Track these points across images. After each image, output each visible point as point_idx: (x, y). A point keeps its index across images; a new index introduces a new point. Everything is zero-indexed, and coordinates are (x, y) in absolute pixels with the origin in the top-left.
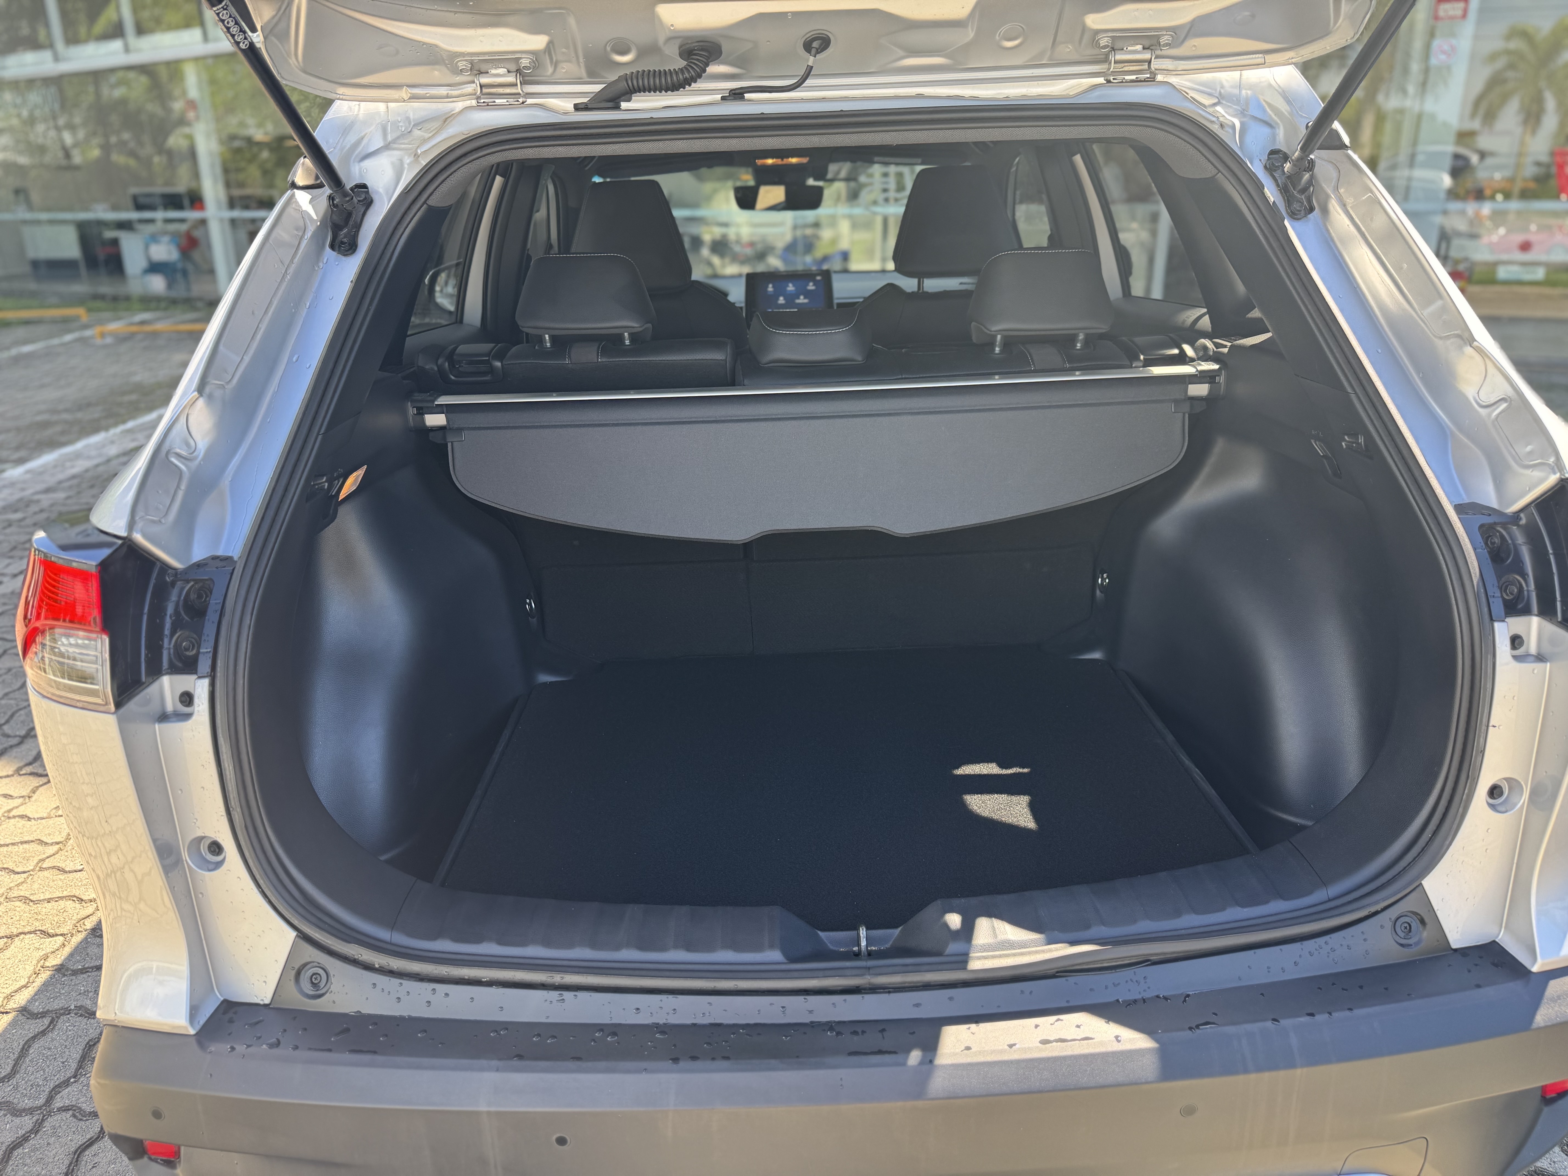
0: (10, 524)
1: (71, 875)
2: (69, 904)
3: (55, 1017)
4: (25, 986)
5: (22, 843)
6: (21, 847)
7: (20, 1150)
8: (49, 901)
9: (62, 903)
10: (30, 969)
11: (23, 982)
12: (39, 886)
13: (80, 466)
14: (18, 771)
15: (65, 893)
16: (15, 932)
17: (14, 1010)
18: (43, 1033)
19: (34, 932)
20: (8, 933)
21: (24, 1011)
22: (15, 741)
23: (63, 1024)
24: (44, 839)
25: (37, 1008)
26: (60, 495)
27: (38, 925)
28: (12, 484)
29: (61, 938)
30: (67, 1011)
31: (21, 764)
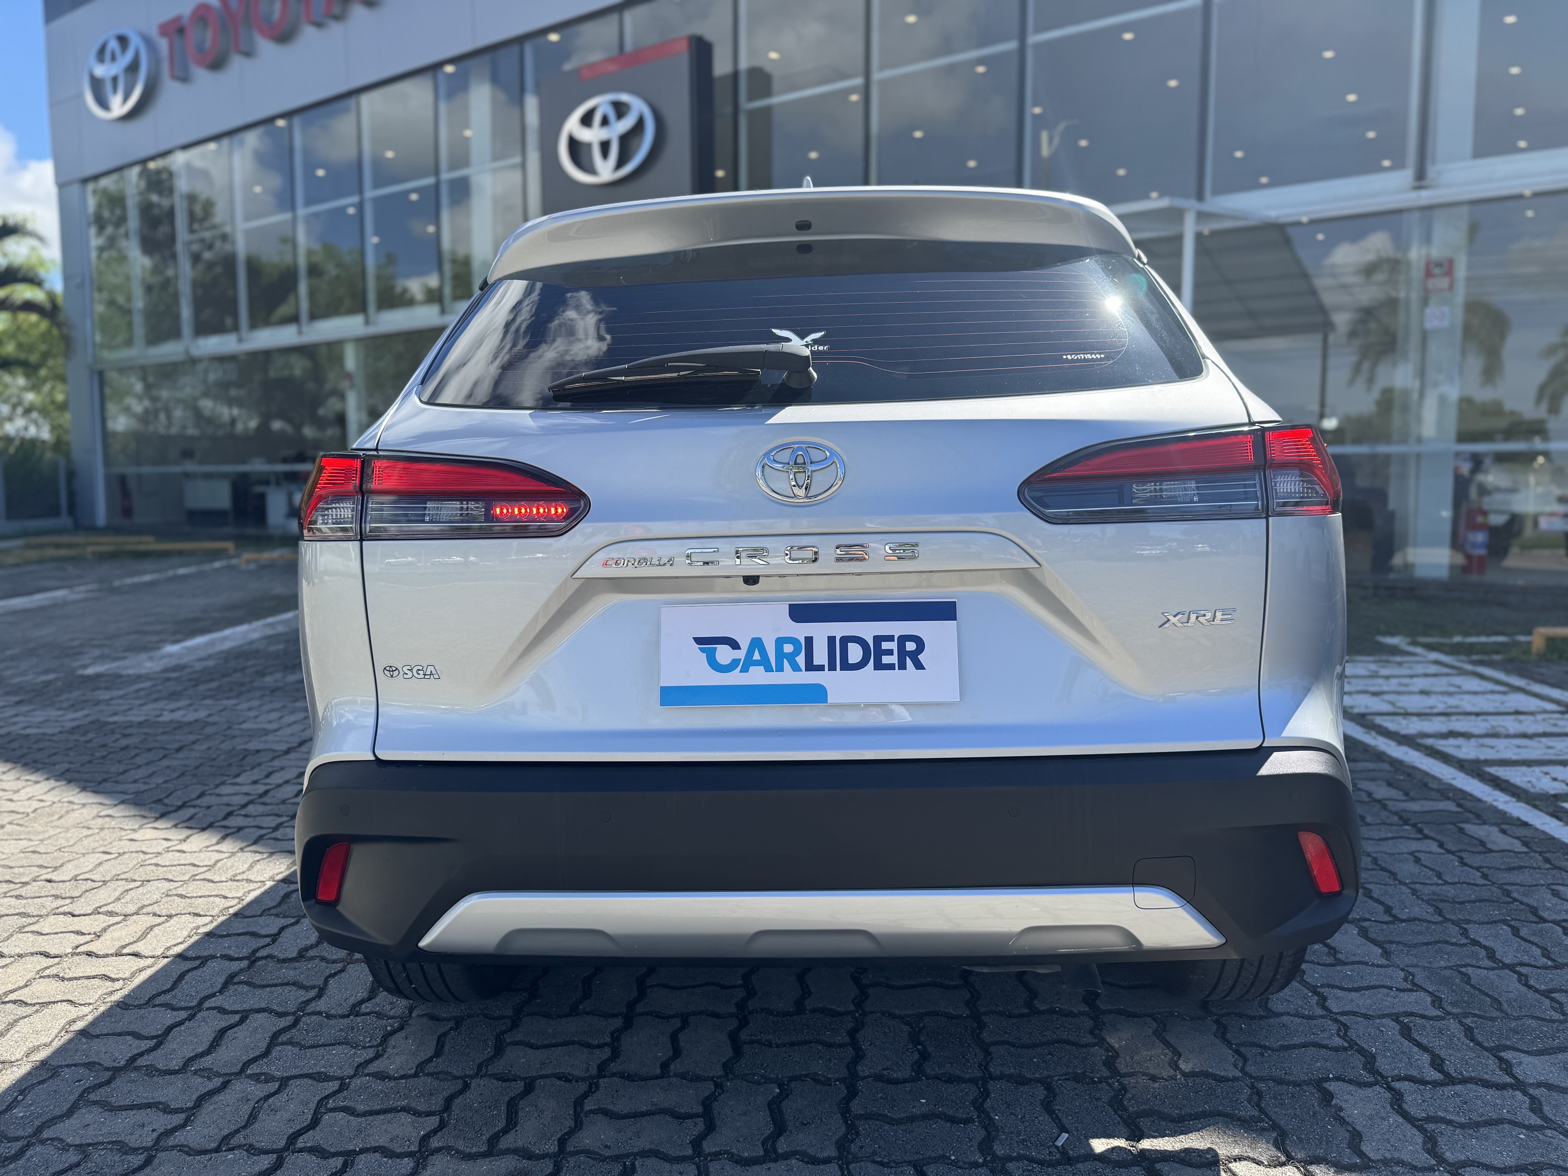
0: (168, 679)
1: (218, 884)
2: (217, 900)
3: (204, 961)
4: (181, 943)
5: (179, 865)
6: (178, 867)
7: (178, 1029)
8: (200, 897)
9: (211, 899)
10: (185, 933)
11: (180, 940)
12: (192, 889)
13: (227, 645)
14: (175, 826)
15: (213, 893)
16: (174, 913)
17: (172, 955)
18: (196, 968)
19: (189, 914)
20: (169, 913)
21: (181, 956)
22: (173, 808)
23: (211, 964)
24: (197, 863)
25: (191, 954)
26: (211, 663)
27: (192, 910)
28: (171, 655)
29: (211, 918)
30: (214, 957)
31: (177, 822)
